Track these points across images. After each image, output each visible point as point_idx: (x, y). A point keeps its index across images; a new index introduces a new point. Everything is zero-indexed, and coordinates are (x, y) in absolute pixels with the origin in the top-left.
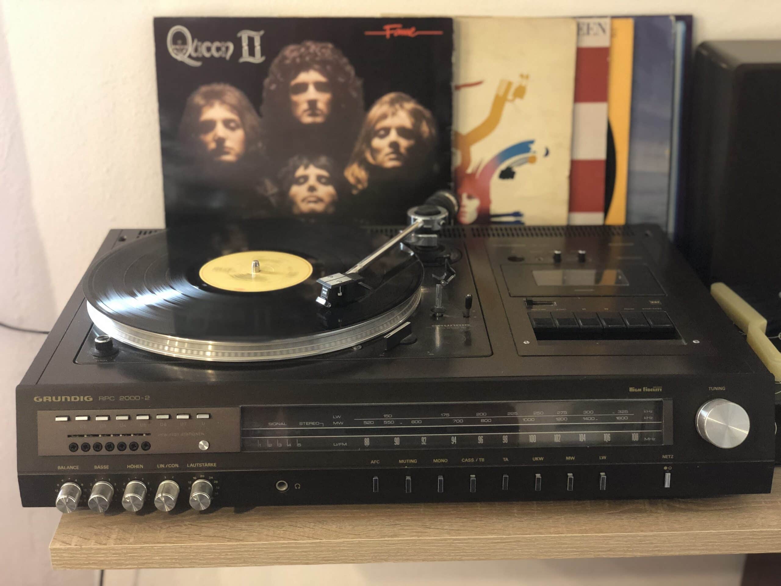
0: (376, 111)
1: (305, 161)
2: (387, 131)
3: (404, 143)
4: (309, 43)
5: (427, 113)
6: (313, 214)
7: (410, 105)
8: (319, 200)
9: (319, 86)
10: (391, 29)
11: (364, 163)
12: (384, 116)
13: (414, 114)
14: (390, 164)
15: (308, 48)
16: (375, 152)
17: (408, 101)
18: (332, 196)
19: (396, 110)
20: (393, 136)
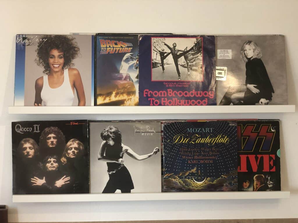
0: (69, 143)
1: (50, 157)
2: (72, 148)
3: (76, 151)
4: (51, 127)
5: (82, 143)
6: (52, 171)
7: (77, 142)
8: (54, 167)
9: (54, 138)
10: (72, 123)
11: (65, 157)
12: (71, 145)
13: (78, 144)
14: (72, 157)
15: (51, 128)
16: (69, 154)
17: (77, 141)
18: (57, 166)
19: (74, 143)
20: (73, 150)
